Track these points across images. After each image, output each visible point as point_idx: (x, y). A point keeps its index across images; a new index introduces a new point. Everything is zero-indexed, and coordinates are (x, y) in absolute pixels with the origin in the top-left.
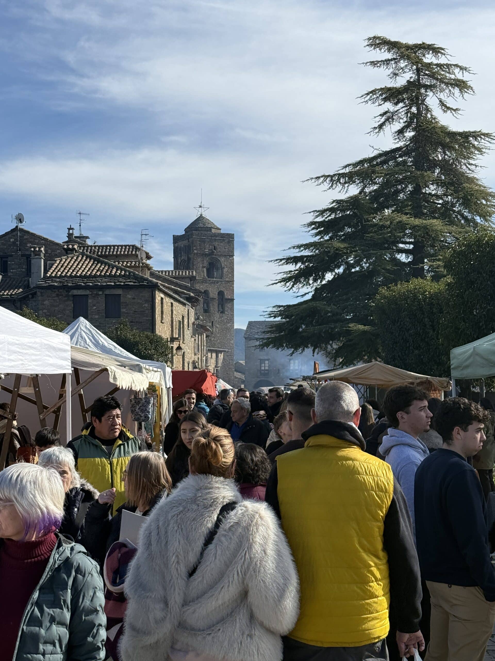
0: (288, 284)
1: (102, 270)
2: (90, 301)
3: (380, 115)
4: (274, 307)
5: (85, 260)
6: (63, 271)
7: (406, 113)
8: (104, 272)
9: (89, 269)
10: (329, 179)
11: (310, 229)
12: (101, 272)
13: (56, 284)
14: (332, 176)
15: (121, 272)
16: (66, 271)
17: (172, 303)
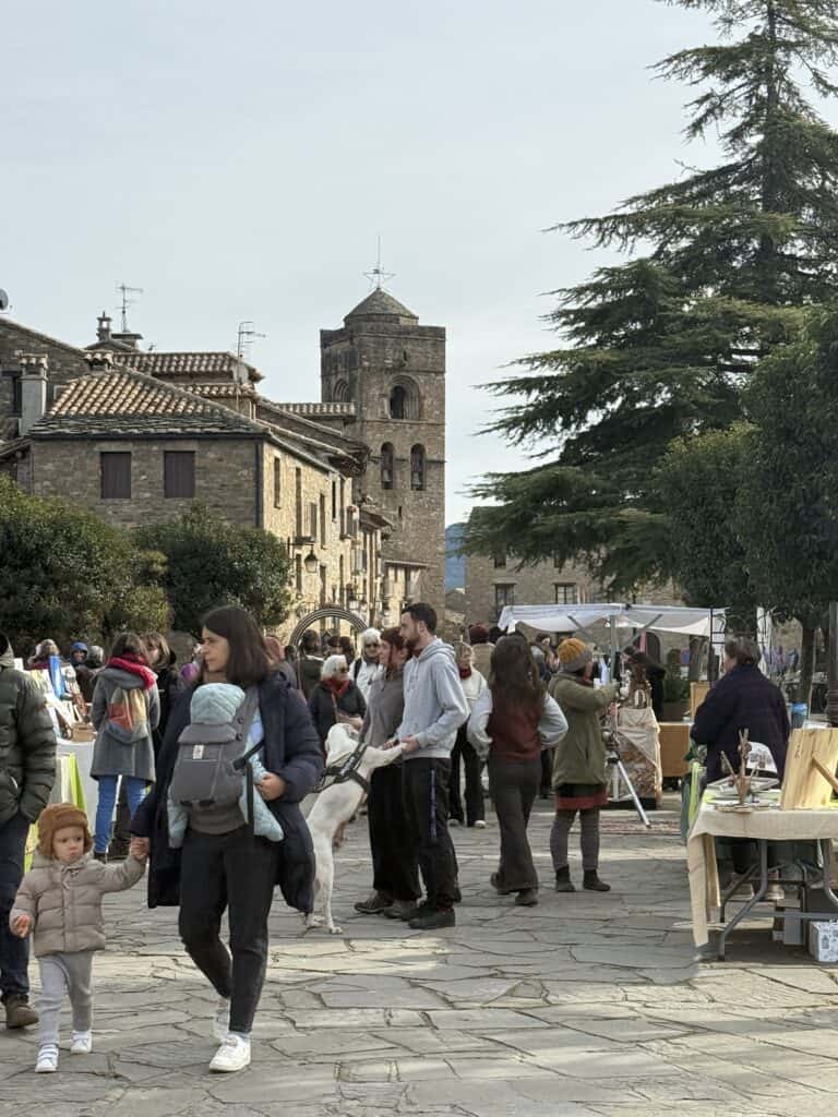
0: (512, 432)
1: (159, 404)
2: (134, 464)
3: (697, 102)
4: (486, 476)
5: (127, 384)
6: (83, 405)
7: (747, 98)
8: (162, 408)
9: (134, 401)
10: (596, 226)
11: (557, 324)
12: (157, 408)
13: (67, 431)
14: (601, 222)
15: (196, 407)
16: (88, 405)
17: (298, 470)
